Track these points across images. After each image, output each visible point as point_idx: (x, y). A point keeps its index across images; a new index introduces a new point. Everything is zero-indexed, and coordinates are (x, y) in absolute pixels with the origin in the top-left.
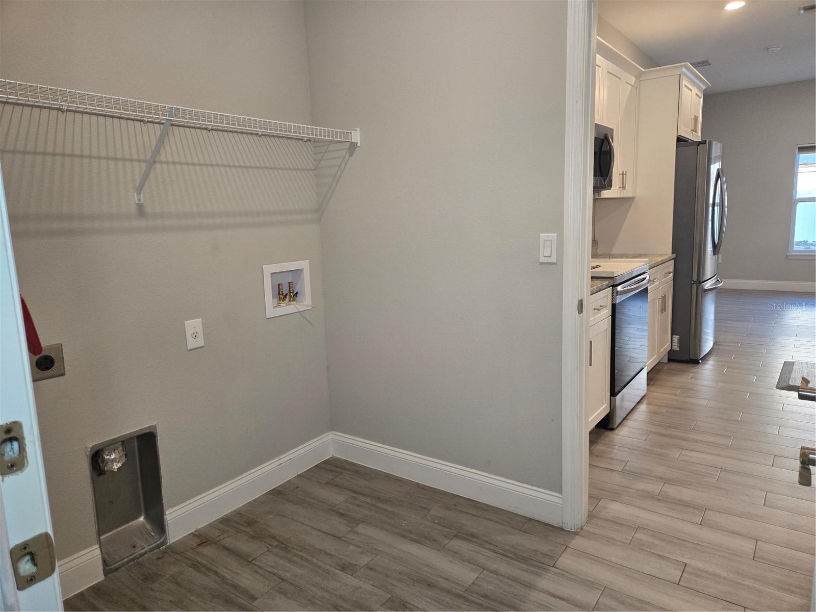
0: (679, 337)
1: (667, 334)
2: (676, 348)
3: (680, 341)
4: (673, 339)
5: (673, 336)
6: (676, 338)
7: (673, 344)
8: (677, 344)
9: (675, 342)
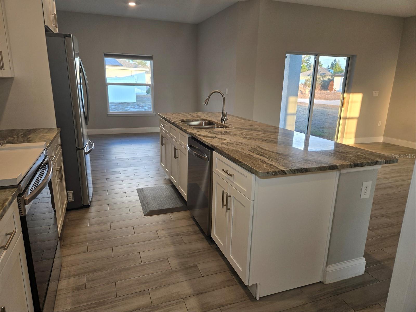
0: (72, 191)
1: (64, 191)
2: (71, 200)
3: (74, 195)
4: (68, 194)
5: (68, 192)
6: (70, 193)
7: (69, 198)
8: (71, 197)
9: (70, 195)
